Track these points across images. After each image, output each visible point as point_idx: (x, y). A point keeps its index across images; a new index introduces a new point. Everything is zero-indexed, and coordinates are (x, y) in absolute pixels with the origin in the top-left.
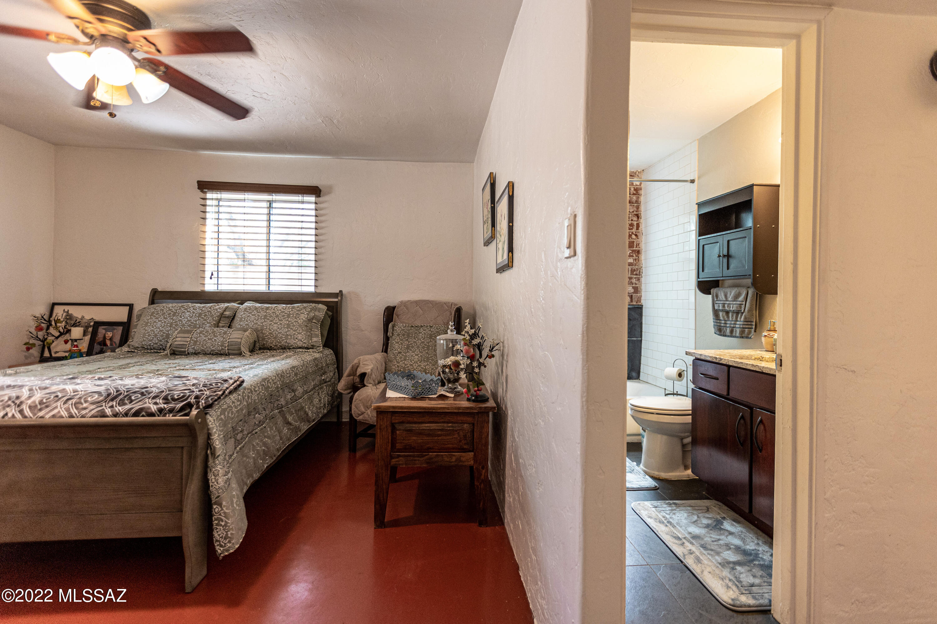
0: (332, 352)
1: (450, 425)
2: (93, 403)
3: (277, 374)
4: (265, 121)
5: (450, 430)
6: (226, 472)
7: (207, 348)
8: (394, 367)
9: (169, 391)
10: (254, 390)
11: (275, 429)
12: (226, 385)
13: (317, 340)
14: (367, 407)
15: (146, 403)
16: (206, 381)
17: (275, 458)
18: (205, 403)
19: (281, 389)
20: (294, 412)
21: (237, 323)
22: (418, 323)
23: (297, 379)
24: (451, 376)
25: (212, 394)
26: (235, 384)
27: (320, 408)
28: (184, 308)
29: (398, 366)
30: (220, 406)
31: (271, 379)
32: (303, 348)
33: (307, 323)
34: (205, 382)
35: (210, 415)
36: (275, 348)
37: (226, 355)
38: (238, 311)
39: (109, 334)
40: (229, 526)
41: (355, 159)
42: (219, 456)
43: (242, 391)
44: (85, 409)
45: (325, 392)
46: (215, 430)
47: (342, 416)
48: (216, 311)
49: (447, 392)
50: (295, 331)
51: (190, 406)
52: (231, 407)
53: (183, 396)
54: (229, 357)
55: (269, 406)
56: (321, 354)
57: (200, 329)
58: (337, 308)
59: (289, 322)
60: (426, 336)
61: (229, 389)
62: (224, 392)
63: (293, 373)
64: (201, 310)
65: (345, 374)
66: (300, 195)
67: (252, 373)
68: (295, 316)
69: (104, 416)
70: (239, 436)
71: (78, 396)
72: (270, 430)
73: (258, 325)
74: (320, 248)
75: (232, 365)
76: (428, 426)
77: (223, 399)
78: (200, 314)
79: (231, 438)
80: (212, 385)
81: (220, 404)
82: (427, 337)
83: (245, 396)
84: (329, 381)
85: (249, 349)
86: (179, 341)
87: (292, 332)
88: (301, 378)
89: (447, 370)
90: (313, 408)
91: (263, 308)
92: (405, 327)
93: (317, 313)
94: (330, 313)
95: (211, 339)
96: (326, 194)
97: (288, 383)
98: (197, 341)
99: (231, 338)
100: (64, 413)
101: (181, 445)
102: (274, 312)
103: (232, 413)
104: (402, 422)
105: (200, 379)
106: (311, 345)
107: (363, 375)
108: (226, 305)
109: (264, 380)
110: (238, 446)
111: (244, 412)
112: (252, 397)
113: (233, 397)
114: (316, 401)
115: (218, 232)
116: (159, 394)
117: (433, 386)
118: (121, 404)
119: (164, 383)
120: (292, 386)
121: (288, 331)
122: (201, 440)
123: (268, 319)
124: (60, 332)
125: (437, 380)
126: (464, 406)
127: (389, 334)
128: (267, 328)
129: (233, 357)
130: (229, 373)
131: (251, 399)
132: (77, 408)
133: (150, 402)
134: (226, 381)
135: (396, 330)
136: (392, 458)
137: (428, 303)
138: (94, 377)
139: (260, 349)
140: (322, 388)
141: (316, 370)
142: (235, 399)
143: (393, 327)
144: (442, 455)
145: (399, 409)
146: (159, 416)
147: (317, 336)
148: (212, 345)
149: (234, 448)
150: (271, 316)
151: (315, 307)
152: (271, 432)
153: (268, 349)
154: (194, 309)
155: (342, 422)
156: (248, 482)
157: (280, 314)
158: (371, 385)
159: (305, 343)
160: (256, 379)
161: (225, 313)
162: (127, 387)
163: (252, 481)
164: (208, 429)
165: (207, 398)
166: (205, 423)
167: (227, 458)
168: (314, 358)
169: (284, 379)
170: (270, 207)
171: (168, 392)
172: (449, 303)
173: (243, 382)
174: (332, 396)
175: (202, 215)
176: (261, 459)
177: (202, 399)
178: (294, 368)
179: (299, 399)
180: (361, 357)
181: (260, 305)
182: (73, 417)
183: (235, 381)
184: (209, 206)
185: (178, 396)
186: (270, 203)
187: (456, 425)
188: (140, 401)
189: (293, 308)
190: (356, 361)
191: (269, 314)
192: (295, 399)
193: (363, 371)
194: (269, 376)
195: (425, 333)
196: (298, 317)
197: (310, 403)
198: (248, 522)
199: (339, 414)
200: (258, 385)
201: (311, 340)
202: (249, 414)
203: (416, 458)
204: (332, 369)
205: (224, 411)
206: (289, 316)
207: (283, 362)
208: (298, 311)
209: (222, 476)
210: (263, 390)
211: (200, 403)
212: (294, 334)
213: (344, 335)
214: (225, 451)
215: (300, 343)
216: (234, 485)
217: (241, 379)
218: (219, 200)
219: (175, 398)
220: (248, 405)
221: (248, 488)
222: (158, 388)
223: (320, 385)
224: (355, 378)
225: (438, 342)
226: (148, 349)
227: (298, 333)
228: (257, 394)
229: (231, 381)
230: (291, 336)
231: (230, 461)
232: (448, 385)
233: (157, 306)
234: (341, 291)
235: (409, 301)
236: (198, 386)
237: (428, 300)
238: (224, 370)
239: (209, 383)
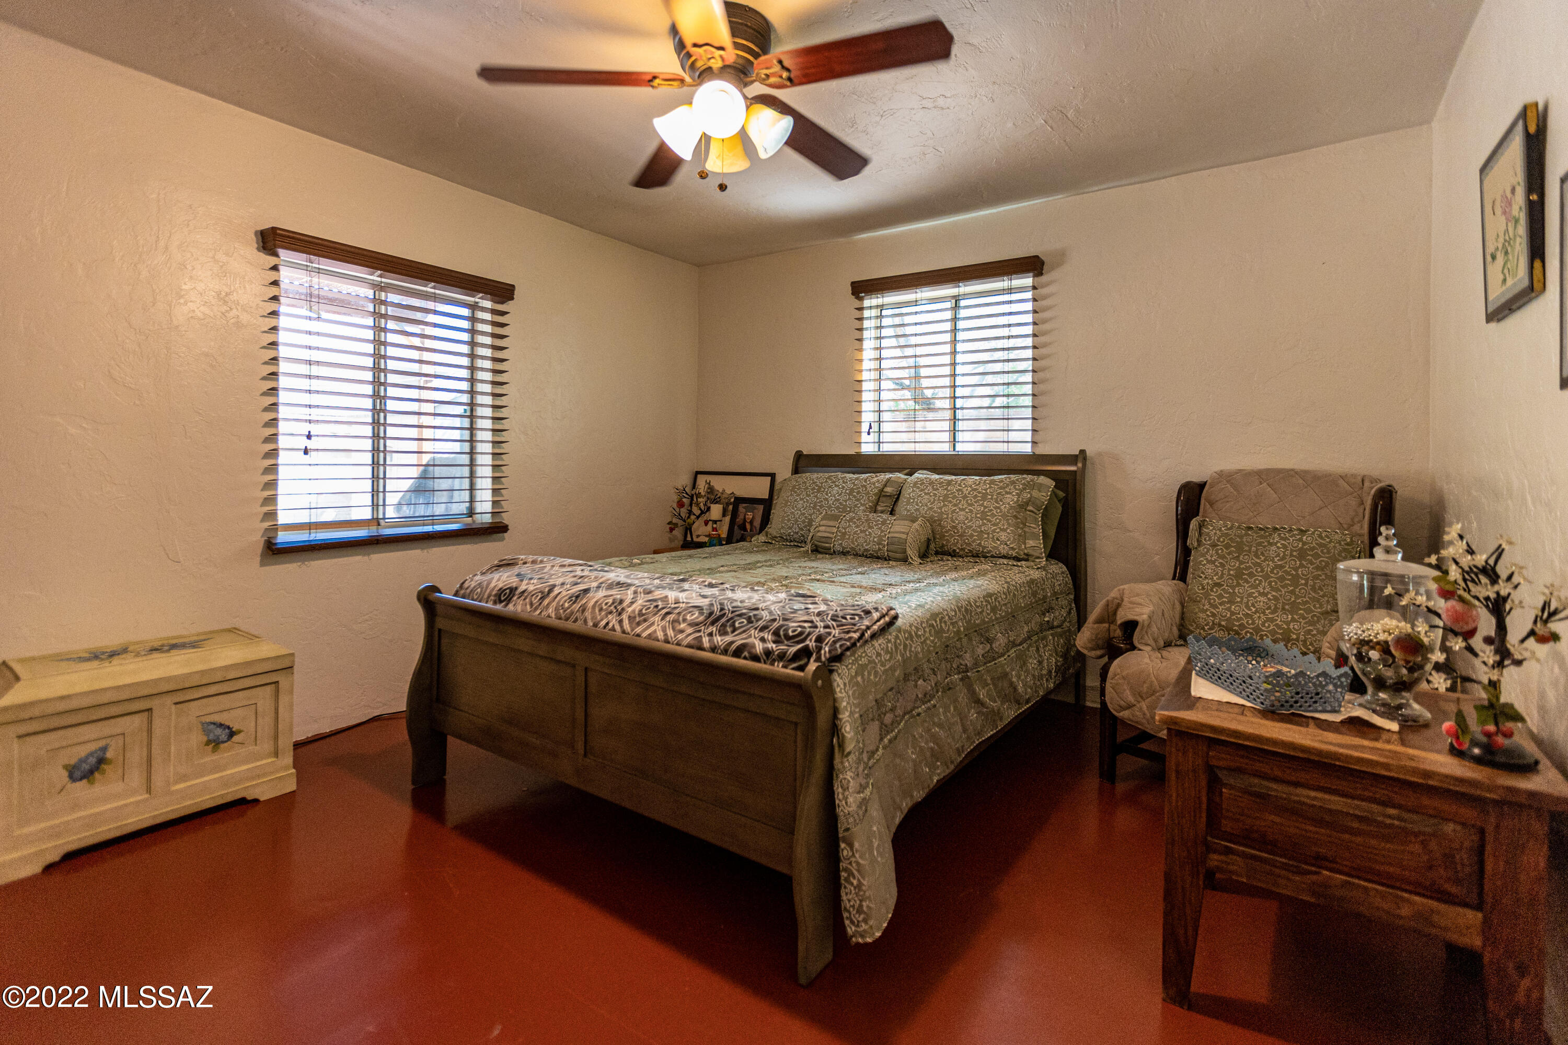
0: (1065, 569)
1: (1392, 811)
2: (692, 625)
3: (958, 607)
4: (943, 153)
5: (1391, 826)
6: (861, 785)
7: (858, 545)
8: (1201, 615)
9: (785, 620)
10: (916, 634)
11: (955, 710)
12: (866, 622)
13: (1036, 544)
14: (1142, 697)
15: (750, 636)
16: (839, 609)
17: (952, 767)
18: (830, 651)
19: (966, 635)
20: (989, 682)
21: (902, 508)
22: (1264, 521)
23: (997, 619)
24: (1389, 673)
25: (843, 635)
26: (882, 621)
27: (1041, 677)
28: (831, 480)
29: (1214, 615)
30: (856, 660)
31: (947, 615)
32: (1009, 558)
33: (1018, 512)
34: (836, 611)
35: (839, 674)
36: (961, 553)
37: (886, 560)
38: (904, 487)
39: (750, 515)
40: (865, 892)
41: (1113, 187)
42: (849, 753)
43: (894, 634)
44: (682, 631)
45: (1050, 647)
46: (844, 704)
47: (1085, 696)
48: (873, 486)
49: (1374, 711)
50: (994, 525)
51: (805, 653)
52: (875, 663)
53: (801, 634)
54: (889, 564)
55: (943, 666)
56: (1044, 573)
57: (851, 514)
58: (1075, 485)
59: (985, 507)
60: (1288, 553)
61: (872, 630)
62: (863, 635)
63: (989, 607)
64: (854, 483)
65: (1092, 617)
66: (1005, 278)
67: (915, 600)
68: (995, 497)
69: (701, 648)
70: (888, 718)
71: (677, 611)
72: (945, 713)
73: (935, 512)
74: (1040, 371)
75: (889, 579)
76: (1315, 798)
77: (861, 646)
78: (852, 490)
79: (873, 720)
80: (846, 619)
81: (856, 656)
82: (1291, 555)
83: (900, 644)
84: (1058, 627)
85: (919, 552)
86: (823, 532)
87: (989, 527)
88: (1002, 617)
89: (1374, 655)
90: (1026, 677)
91: (942, 483)
92: (1231, 528)
93: (1035, 493)
94: (1061, 494)
95: (864, 531)
96: (1053, 268)
97: (978, 625)
98: (845, 534)
99: (893, 532)
100: (660, 635)
101: (794, 718)
102: (959, 490)
103: (876, 673)
104: (1239, 770)
105: (831, 604)
106: (1025, 554)
107: (1130, 627)
108: (888, 476)
109: (934, 616)
110: (886, 735)
111: (897, 674)
112: (911, 646)
113: (879, 643)
114: (1032, 663)
115: (880, 359)
116: (769, 624)
117: (1329, 692)
118: (721, 632)
119: (781, 604)
120: (986, 632)
121: (984, 524)
122: (822, 719)
123: (950, 502)
124: (700, 509)
125: (1339, 677)
126: (1443, 770)
127: (1192, 541)
128: (947, 518)
129: (894, 563)
130: (880, 595)
131: (910, 651)
132: (674, 629)
133: (757, 636)
134: (868, 612)
135: (1208, 534)
136: (1209, 849)
137: (1292, 476)
138: (705, 581)
139: (937, 553)
140: (1044, 638)
141: (1031, 603)
142: (882, 649)
143: (1201, 526)
144: (1366, 888)
145: (1228, 735)
146: (765, 663)
147: (1034, 536)
148: (866, 542)
149: (878, 738)
150: (954, 497)
151: (1032, 481)
152: (946, 716)
153: (950, 555)
154: (844, 482)
155: (1085, 707)
156: (904, 804)
157: (969, 494)
158: (1148, 648)
159: (1013, 549)
160: (920, 613)
161: (885, 490)
162: (735, 604)
163: (910, 804)
164: (835, 700)
165: (835, 642)
166: (829, 688)
167: (865, 757)
168: (1028, 578)
169: (971, 616)
170: (956, 307)
171: (781, 622)
172: (1354, 476)
173: (896, 617)
174: (1065, 656)
175: (857, 334)
176: (926, 765)
177: (826, 644)
178: (991, 598)
179: (1000, 657)
180: (1126, 586)
181: (937, 477)
182: (669, 642)
183: (883, 616)
184: (867, 318)
185: (793, 631)
186: (956, 301)
187: (1415, 817)
188: (744, 631)
189: (992, 482)
190: (1114, 594)
191: (952, 493)
192: (990, 656)
193: (1131, 617)
194: (943, 610)
195: (1284, 546)
196: (1001, 500)
197: (1021, 667)
198: (898, 892)
199: (1080, 689)
200: (923, 625)
201: (1025, 544)
202: (906, 678)
203: (1277, 871)
204: (1065, 602)
205: (863, 667)
206: (984, 497)
207: (971, 583)
208: (1001, 488)
209: (853, 793)
210: (931, 636)
211: (823, 652)
212: (994, 531)
213: (1088, 537)
214: (861, 745)
215: (1004, 548)
216: (875, 811)
217: (892, 612)
218: (881, 307)
219: (789, 635)
220: (904, 661)
221: (902, 816)
222: (771, 613)
223: (1041, 631)
224: (1112, 627)
225: (1340, 576)
226: (787, 540)
227: (1001, 530)
228: (921, 643)
229: (876, 615)
230: (988, 534)
231: (871, 763)
232: (1374, 694)
233: (799, 477)
234: (1083, 452)
235: (1240, 470)
236: (825, 617)
237: (1292, 470)
238: (873, 589)
239: (841, 614)
